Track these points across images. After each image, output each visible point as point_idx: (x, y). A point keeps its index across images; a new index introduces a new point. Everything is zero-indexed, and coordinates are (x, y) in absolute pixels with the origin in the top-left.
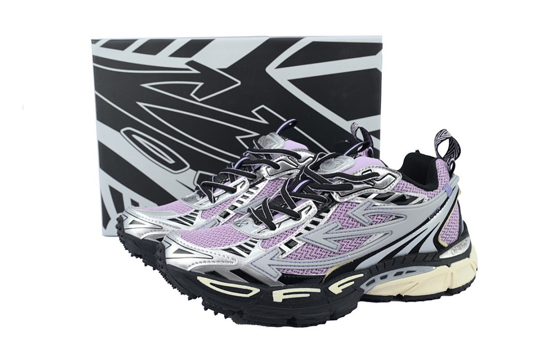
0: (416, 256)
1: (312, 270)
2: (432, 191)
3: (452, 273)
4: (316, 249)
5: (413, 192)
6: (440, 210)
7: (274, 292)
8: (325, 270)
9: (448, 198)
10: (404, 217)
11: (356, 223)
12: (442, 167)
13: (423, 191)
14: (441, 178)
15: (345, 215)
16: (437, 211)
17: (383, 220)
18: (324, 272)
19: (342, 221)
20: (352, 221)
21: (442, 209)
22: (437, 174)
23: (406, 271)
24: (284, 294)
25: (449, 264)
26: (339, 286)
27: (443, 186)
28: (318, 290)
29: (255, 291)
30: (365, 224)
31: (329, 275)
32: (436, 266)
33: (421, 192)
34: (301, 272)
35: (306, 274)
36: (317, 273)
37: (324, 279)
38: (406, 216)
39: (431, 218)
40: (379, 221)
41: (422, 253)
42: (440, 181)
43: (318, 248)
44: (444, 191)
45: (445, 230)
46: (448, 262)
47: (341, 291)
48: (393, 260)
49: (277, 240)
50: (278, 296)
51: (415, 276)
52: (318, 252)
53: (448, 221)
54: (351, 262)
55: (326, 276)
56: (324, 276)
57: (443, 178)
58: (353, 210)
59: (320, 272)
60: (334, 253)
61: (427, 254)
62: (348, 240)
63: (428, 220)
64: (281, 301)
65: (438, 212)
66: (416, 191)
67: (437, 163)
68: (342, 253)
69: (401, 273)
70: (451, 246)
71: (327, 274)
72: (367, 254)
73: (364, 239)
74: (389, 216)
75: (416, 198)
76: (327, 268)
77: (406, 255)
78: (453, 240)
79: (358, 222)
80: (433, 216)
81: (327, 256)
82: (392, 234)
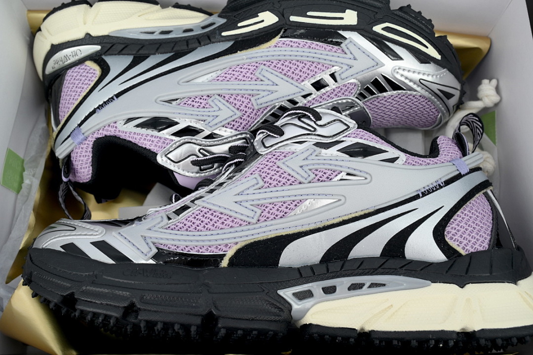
0: (138, 51)
1: (298, 47)
2: (106, 136)
3: (85, 24)
4: (289, 73)
5: (142, 135)
6: (95, 109)
7: (356, 23)
8: (280, 45)
9: (80, 125)
10: (158, 101)
11: (231, 100)
12: (83, 170)
13: (123, 136)
14: (87, 154)
15: (244, 112)
16: (101, 107)
17: (191, 100)
18: (281, 42)
19: (249, 105)
20: (235, 104)
21: (93, 109)
22: (92, 160)
23: (155, 34)
24: (342, 18)
25: (88, 36)
26: (263, 21)
27: (86, 142)
28: (293, 18)
29: (378, 29)
30: (217, 97)
31: (274, 37)
32: (108, 36)
33: (128, 135)
34: (313, 46)
35: (306, 43)
36: (291, 41)
37: (282, 33)
38: (156, 102)
39: (112, 98)
40: (197, 100)
41: (128, 55)
42: (90, 149)
43: (285, 74)
44: (86, 135)
45: (89, 82)
46: (88, 39)
47: (259, 14)
48: (174, 49)
49: (335, 93)
50: (350, 17)
51: (143, 26)
52: (286, 69)
53: (84, 94)
54: (240, 51)
55: (279, 36)
56: (282, 37)
57: (84, 154)
58: (232, 119)
59: (287, 43)
60: (264, 65)
61: (120, 53)
62: (243, 79)
63: (118, 95)
64: (347, 11)
65: (100, 105)
66: (136, 136)
67: (90, 176)
68: (253, 64)
69: (163, 33)
70: (81, 61)
71: (277, 39)
72: (216, 59)
73: (221, 79)
74: (182, 104)
75: (137, 126)
76: (276, 46)
77: (155, 54)
78: (76, 69)
79: (228, 101)
80: (108, 100)
81: (275, 62)
82: (179, 81)
